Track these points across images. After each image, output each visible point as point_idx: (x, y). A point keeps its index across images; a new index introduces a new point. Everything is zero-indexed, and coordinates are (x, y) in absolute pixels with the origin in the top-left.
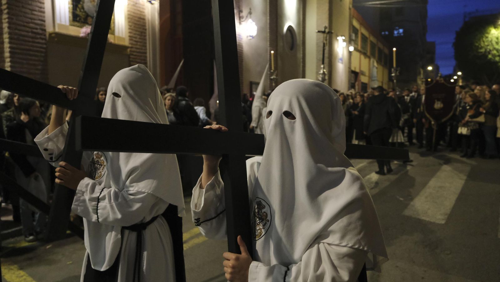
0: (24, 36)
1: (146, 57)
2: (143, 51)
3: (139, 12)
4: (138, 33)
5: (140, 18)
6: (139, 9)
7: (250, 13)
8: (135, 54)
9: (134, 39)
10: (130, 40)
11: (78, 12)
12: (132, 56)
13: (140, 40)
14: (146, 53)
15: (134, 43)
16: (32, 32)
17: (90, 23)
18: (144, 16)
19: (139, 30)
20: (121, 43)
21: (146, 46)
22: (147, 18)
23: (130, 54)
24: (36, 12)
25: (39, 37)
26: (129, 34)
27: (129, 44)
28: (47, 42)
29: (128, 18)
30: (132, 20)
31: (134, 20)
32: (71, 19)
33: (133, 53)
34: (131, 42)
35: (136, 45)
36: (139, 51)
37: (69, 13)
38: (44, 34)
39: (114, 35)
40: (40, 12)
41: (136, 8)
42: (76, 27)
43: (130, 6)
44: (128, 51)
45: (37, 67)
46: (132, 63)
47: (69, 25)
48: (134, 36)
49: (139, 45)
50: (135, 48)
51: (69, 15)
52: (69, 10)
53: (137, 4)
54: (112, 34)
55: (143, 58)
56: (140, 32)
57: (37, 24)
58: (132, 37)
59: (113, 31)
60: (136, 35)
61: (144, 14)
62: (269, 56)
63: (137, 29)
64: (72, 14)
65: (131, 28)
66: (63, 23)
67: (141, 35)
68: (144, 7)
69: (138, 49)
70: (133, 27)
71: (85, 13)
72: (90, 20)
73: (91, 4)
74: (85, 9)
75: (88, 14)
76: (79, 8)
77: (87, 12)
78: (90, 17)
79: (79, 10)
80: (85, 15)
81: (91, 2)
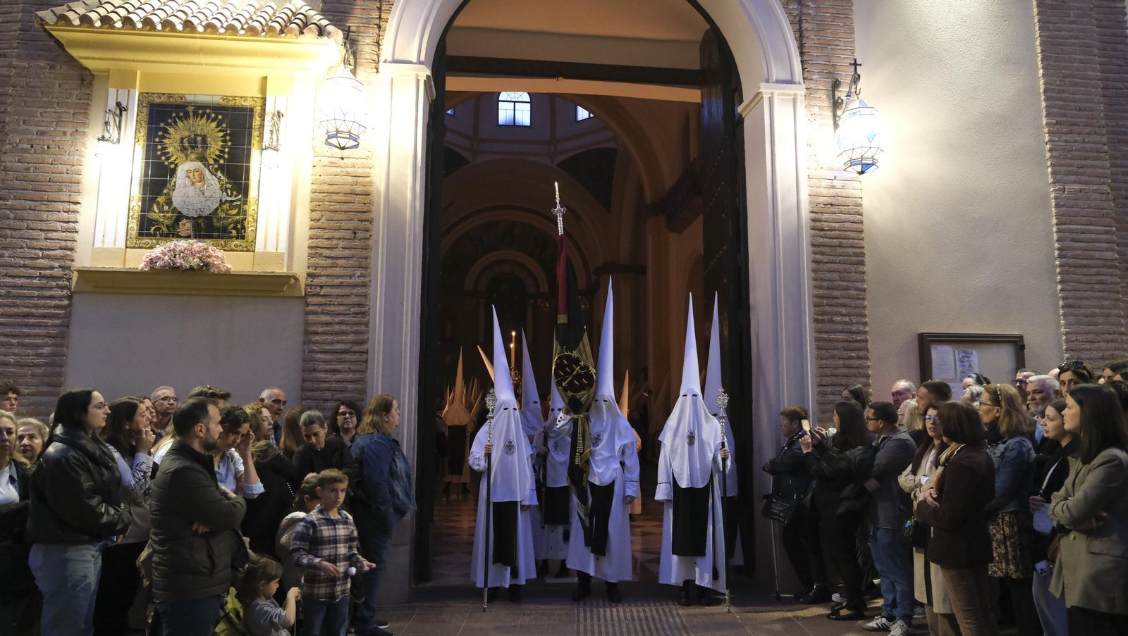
0: (22, 287)
1: (365, 296)
2: (359, 281)
3: (350, 179)
4: (339, 234)
5: (353, 193)
6: (349, 170)
7: (855, 78)
8: (323, 291)
9: (327, 252)
10: (311, 256)
11: (155, 214)
12: (310, 300)
13: (347, 253)
14: (367, 285)
15: (322, 262)
16: (42, 277)
17: (182, 234)
18: (370, 184)
19: (343, 225)
23: (306, 294)
24: (55, 234)
25: (55, 284)
26: (310, 241)
27: (309, 267)
28: (71, 293)
29: (311, 202)
30: (320, 203)
31: (329, 203)
32: (135, 232)
33: (318, 290)
34: (313, 261)
35: (330, 267)
36: (341, 282)
37: (128, 221)
38: (68, 276)
39: (254, 251)
40: (67, 231)
41: (339, 170)
42: (145, 248)
43: (319, 170)
44: (303, 286)
45: (40, 351)
46: (312, 318)
47: (126, 247)
48: (327, 243)
49: (341, 267)
50: (324, 275)
51: (130, 226)
52: (131, 214)
53: (342, 159)
54: (248, 251)
55: (354, 299)
56: (349, 229)
57: (55, 258)
58: (318, 249)
59: (252, 242)
60: (335, 242)
61: (368, 179)
62: (1054, 221)
63: (338, 224)
64: (137, 221)
65: (319, 224)
66: (109, 244)
67: (352, 238)
68: (370, 161)
69: (337, 277)
70: (323, 220)
72: (185, 227)
73: (193, 187)
74: (175, 204)
75: (180, 213)
76: (158, 204)
77: (179, 210)
78: (184, 221)
79: (158, 208)
80: (172, 216)
81: (193, 184)
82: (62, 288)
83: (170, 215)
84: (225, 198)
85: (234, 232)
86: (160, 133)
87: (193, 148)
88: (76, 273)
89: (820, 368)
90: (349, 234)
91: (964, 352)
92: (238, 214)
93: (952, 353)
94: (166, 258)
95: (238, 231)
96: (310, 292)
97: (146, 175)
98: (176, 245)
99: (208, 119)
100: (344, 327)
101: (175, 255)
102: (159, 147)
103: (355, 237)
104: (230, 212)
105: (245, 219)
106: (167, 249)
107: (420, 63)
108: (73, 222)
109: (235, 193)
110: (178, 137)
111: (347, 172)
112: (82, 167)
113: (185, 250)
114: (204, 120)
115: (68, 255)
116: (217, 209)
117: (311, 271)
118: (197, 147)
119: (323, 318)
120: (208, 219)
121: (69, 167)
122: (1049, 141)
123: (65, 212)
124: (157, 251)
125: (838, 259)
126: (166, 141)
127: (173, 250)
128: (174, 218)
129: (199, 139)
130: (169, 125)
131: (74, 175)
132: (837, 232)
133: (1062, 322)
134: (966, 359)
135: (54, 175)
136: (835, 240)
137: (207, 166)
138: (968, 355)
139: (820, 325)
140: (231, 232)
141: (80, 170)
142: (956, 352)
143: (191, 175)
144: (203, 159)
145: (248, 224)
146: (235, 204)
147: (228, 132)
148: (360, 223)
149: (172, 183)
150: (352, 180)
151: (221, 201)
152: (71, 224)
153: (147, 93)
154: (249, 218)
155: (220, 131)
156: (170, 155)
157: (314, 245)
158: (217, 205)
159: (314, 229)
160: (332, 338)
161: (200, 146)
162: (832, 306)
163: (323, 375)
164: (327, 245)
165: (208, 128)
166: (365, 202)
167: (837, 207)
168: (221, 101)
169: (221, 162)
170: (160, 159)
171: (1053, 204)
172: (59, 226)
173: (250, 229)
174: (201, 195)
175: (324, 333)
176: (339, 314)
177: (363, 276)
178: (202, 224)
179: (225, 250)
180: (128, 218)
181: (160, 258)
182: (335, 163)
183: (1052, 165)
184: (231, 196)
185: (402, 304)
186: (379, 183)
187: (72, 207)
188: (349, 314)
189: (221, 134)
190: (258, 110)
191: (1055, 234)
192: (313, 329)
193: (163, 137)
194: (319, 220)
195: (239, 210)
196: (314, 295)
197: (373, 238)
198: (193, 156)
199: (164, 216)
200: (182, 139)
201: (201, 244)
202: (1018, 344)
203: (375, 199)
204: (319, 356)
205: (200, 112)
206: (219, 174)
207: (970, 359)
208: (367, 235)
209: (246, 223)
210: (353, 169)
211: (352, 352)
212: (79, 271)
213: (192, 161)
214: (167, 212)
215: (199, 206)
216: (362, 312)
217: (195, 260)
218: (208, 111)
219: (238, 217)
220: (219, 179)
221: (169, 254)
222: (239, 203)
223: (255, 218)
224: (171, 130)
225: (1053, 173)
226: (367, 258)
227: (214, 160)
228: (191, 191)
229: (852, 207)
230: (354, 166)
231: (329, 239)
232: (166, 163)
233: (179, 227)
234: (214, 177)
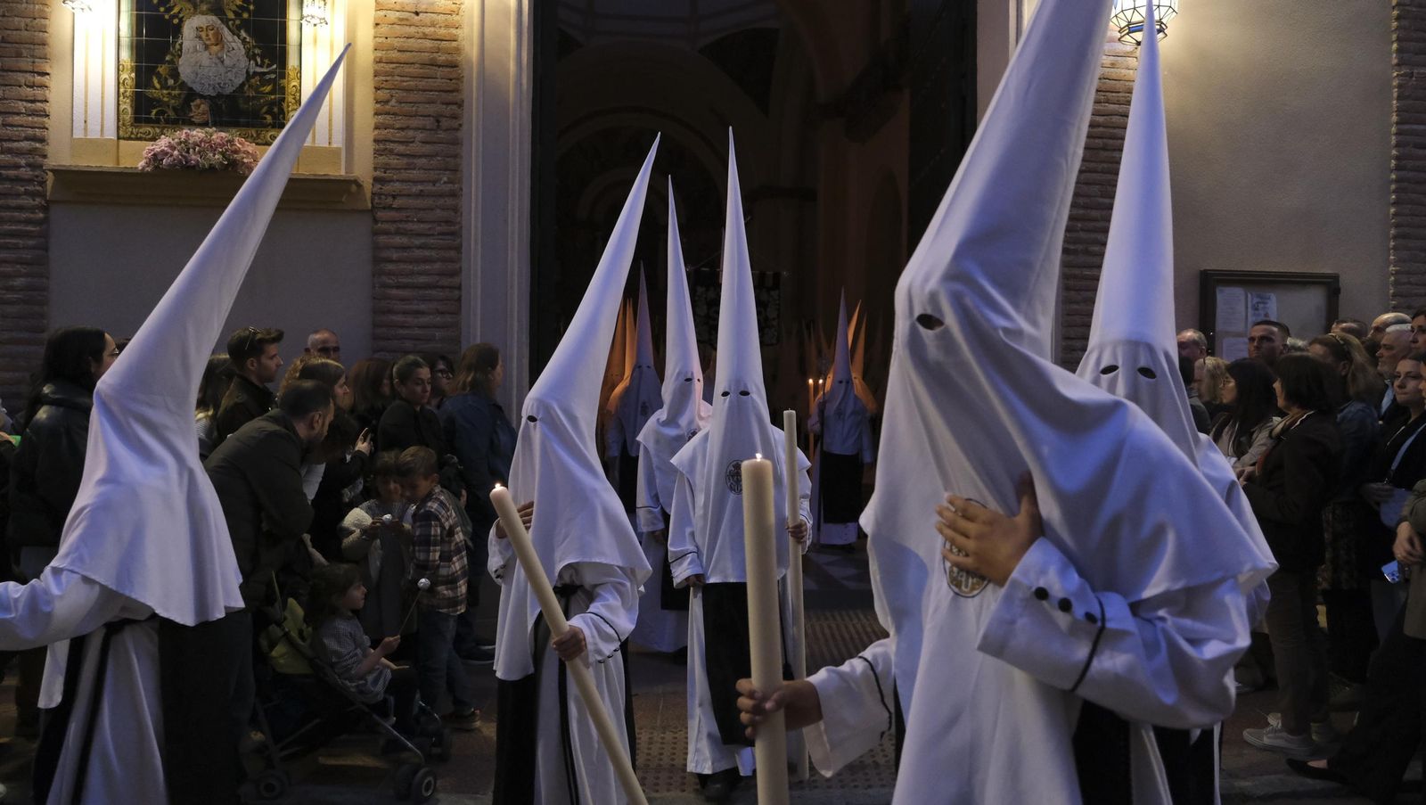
2: (446, 188)
3: (428, 44)
4: (417, 122)
5: (433, 64)
6: (427, 30)
8: (397, 203)
9: (401, 148)
10: (377, 153)
11: (156, 90)
12: (380, 214)
13: (427, 149)
15: (394, 161)
16: (4, 179)
17: (197, 120)
18: (458, 50)
19: (422, 109)
22: (463, 58)
23: (373, 206)
24: (17, 118)
25: (23, 189)
26: (376, 132)
27: (375, 169)
28: (47, 202)
29: (375, 76)
30: (388, 78)
31: (399, 78)
32: (128, 117)
33: (390, 200)
34: (382, 159)
35: (406, 169)
36: (421, 191)
37: (118, 101)
38: (40, 179)
40: (34, 113)
41: (412, 30)
42: (146, 140)
43: (384, 29)
44: (368, 195)
45: (11, 283)
46: (382, 239)
47: (119, 138)
48: (400, 135)
49: (420, 168)
50: (397, 181)
51: (122, 107)
52: (122, 90)
53: (417, 14)
55: (439, 213)
56: (429, 116)
57: (19, 153)
58: (387, 143)
60: (411, 133)
61: (454, 44)
63: (414, 109)
64: (132, 101)
65: (387, 107)
66: (94, 134)
67: (435, 128)
68: (455, 18)
69: (415, 182)
70: (393, 102)
71: (181, 89)
72: (200, 109)
73: (207, 52)
74: (183, 77)
75: (191, 89)
76: (159, 76)
77: (190, 85)
78: (198, 101)
79: (159, 82)
80: (179, 95)
81: (207, 47)
82: (33, 195)
83: (176, 92)
84: (253, 68)
85: (269, 118)
88: (50, 174)
89: (1068, 315)
90: (429, 122)
91: (1259, 296)
92: (273, 92)
93: (1243, 298)
94: (176, 153)
95: (274, 117)
96: (380, 204)
97: (138, 33)
98: (187, 135)
100: (427, 253)
101: (188, 149)
103: (438, 126)
105: (283, 100)
106: (176, 140)
108: (41, 101)
109: (267, 61)
111: (424, 33)
112: (47, 22)
113: (201, 142)
115: (37, 148)
116: (243, 85)
117: (378, 173)
119: (398, 240)
120: (232, 99)
121: (28, 20)
122: (1396, 5)
123: (28, 86)
124: (163, 143)
125: (1100, 166)
127: (186, 142)
128: (183, 96)
131: (36, 34)
132: (1101, 129)
133: (1392, 257)
134: (1261, 306)
135: (9, 32)
136: (1097, 141)
137: (225, 21)
138: (1264, 300)
139: (1072, 257)
140: (265, 118)
141: (45, 26)
142: (1249, 295)
143: (203, 35)
144: (218, 11)
145: (288, 106)
146: (268, 77)
148: (444, 106)
149: (177, 47)
150: (432, 45)
151: (247, 72)
152: (39, 104)
154: (289, 98)
156: (171, 4)
157: (382, 137)
158: (241, 79)
159: (381, 114)
160: (411, 267)
162: (1088, 231)
163: (399, 318)
164: (400, 138)
166: (451, 77)
167: (1103, 94)
169: (245, 15)
170: (158, 10)
171: (1395, 95)
172: (22, 106)
174: (220, 65)
175: (399, 261)
176: (419, 235)
177: (450, 182)
178: (224, 106)
179: (257, 144)
180: (119, 97)
181: (167, 153)
182: (407, 20)
183: (1399, 40)
184: (261, 66)
185: (506, 221)
186: (472, 51)
187: (38, 79)
188: (433, 235)
191: (1394, 137)
192: (385, 254)
194: (387, 102)
195: (275, 86)
196: (384, 208)
197: (465, 127)
198: (204, 7)
199: (169, 94)
201: (223, 134)
202: (1331, 286)
203: (465, 74)
204: (394, 292)
206: (243, 34)
207: (1268, 306)
208: (455, 124)
209: (285, 105)
210: (432, 29)
211: (438, 287)
212: (55, 171)
213: (203, 13)
214: (173, 89)
215: (218, 80)
216: (452, 232)
217: (217, 156)
219: (273, 97)
220: (244, 41)
221: (179, 148)
222: (273, 76)
223: (297, 98)
225: (1399, 51)
226: (455, 156)
227: (234, 12)
228: (204, 58)
229: (1124, 95)
230: (433, 25)
231: (402, 129)
232: (167, 17)
233: (191, 110)
234: (236, 37)
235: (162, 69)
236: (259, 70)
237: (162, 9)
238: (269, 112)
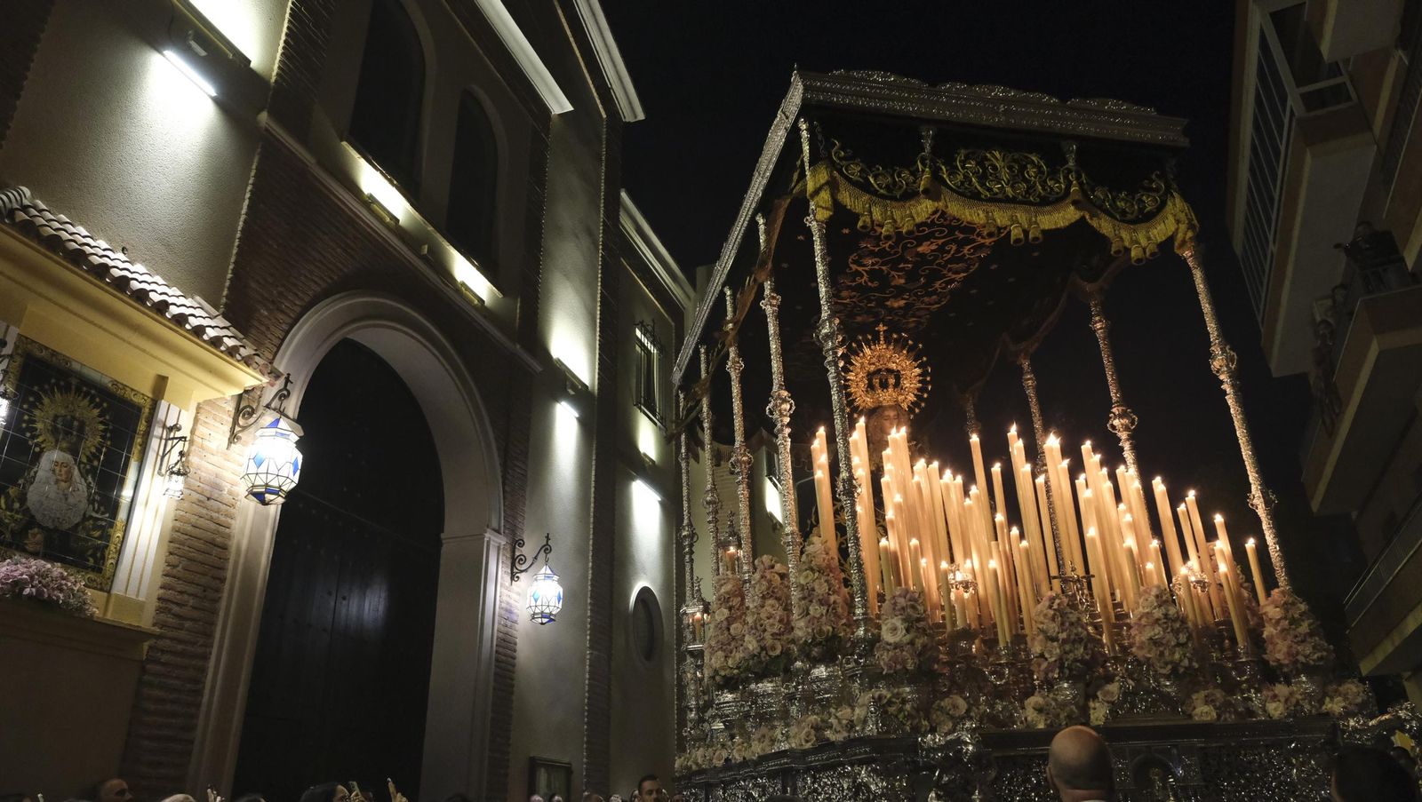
1: (203, 670)
2: (200, 651)
3: (213, 526)
4: (191, 589)
5: (213, 543)
6: (215, 515)
7: (547, 549)
8: (164, 658)
9: (176, 609)
10: (159, 610)
12: (149, 666)
13: (196, 614)
14: (206, 657)
15: (171, 620)
17: (30, 548)
18: (229, 536)
19: (197, 579)
20: (127, 620)
21: (210, 635)
22: (233, 544)
23: (146, 659)
26: (162, 591)
29: (170, 542)
30: (181, 547)
31: (187, 548)
33: (160, 655)
34: (162, 617)
35: (176, 628)
36: (183, 650)
39: (109, 592)
41: (204, 511)
43: (186, 505)
46: (146, 691)
48: (178, 598)
49: (187, 630)
50: (169, 638)
53: (209, 499)
54: (101, 590)
55: (196, 673)
56: (201, 585)
58: (166, 603)
59: (109, 579)
60: (186, 597)
61: (227, 530)
62: (587, 676)
63: (192, 577)
65: (176, 572)
67: (202, 596)
68: (231, 510)
69: (180, 641)
70: (179, 568)
71: (24, 515)
72: (35, 538)
73: (56, 486)
74: (29, 504)
75: (33, 517)
76: (8, 496)
77: (33, 512)
78: (36, 530)
79: (6, 503)
80: (21, 520)
81: (57, 482)
83: (19, 516)
84: (91, 512)
85: (91, 560)
86: (31, 399)
87: (67, 433)
90: (200, 591)
92: (99, 538)
95: (96, 561)
96: (152, 657)
98: (36, 566)
99: (91, 401)
100: (176, 708)
102: (26, 417)
103: (205, 596)
104: (92, 533)
105: (107, 546)
106: (31, 570)
107: (293, 420)
109: (102, 509)
110: (52, 413)
111: (211, 517)
114: (86, 402)
116: (77, 525)
118: (72, 434)
119: (158, 693)
120: (66, 535)
125: (503, 688)
126: (37, 412)
127: (37, 573)
128: (24, 522)
129: (76, 423)
130: (45, 392)
132: (504, 664)
136: (503, 671)
137: (78, 462)
140: (88, 561)
143: (57, 469)
144: (74, 451)
145: (110, 554)
146: (100, 523)
147: (111, 427)
148: (212, 580)
149: (32, 474)
150: (214, 528)
151: (85, 514)
153: (27, 338)
154: (112, 547)
155: (101, 423)
156: (38, 432)
157: (167, 597)
158: (78, 520)
159: (169, 576)
160: (161, 720)
161: (75, 433)
162: (498, 728)
164: (178, 600)
165: (90, 413)
166: (221, 557)
168: (110, 385)
169: (96, 463)
170: (24, 435)
171: (587, 663)
173: (110, 561)
174: (64, 501)
175: (155, 713)
176: (174, 690)
177: (204, 645)
178: (56, 541)
181: (27, 583)
183: (590, 634)
184: (97, 512)
188: (183, 691)
189: (101, 427)
190: (146, 411)
191: (587, 686)
192: (144, 705)
193: (33, 405)
194: (174, 566)
195: (104, 530)
196: (154, 661)
198: (64, 445)
199: (11, 516)
200: (56, 417)
204: (146, 743)
205: (85, 389)
206: (90, 479)
208: (216, 596)
209: (107, 553)
210: (217, 515)
211: (178, 740)
213: (62, 450)
214: (17, 512)
215: (58, 515)
218: (93, 392)
219: (99, 542)
220: (89, 486)
222: (104, 524)
223: (118, 548)
224: (46, 401)
225: (589, 640)
226: (212, 624)
227: (88, 458)
228: (50, 489)
230: (218, 512)
231: (181, 593)
232: (30, 443)
233: (27, 537)
234: (83, 480)
235: (12, 491)
236: (94, 515)
237: (28, 435)
238: (94, 555)
